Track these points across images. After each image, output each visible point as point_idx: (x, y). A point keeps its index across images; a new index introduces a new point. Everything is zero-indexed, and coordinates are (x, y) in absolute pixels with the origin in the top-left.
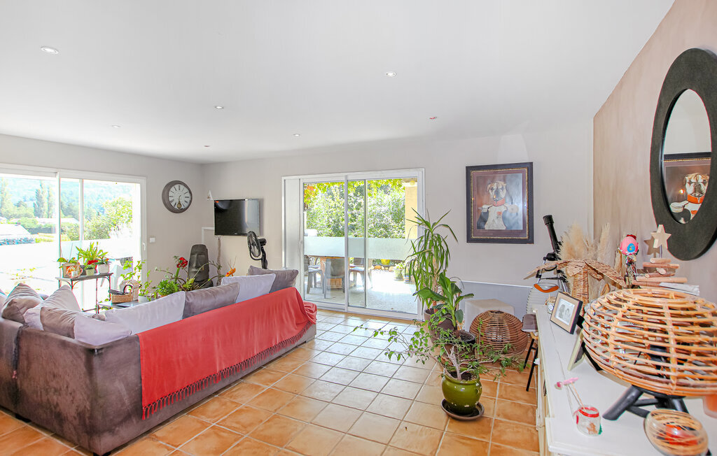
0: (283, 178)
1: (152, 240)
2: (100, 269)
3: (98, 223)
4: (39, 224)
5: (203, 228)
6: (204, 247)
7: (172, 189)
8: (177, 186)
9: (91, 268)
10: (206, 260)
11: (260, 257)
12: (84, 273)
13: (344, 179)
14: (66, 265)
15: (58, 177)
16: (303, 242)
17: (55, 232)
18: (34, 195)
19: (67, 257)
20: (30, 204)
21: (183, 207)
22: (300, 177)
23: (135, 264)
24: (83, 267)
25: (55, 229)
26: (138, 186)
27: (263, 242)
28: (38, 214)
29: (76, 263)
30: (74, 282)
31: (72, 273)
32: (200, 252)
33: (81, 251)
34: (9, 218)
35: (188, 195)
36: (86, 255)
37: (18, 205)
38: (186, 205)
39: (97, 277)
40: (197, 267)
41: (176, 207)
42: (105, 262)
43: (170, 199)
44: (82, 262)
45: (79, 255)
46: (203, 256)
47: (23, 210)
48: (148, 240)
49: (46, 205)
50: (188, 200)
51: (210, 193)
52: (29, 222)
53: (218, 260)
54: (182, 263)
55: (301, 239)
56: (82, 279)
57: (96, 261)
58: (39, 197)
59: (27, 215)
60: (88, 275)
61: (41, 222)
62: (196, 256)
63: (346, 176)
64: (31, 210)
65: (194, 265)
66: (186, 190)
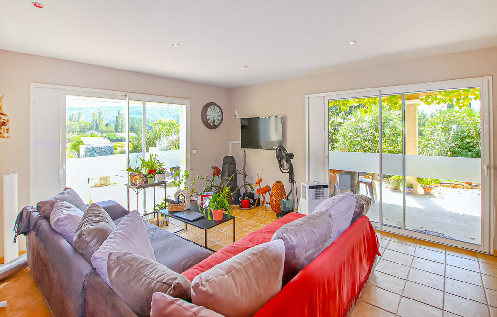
0: (307, 96)
1: (194, 152)
2: (158, 178)
3: (149, 137)
4: (117, 136)
5: (231, 142)
6: (233, 157)
7: (209, 109)
8: (212, 107)
9: (151, 178)
10: (235, 170)
11: (288, 170)
12: (146, 182)
13: (377, 94)
14: (133, 174)
15: (127, 99)
16: (328, 157)
17: (125, 142)
18: (115, 119)
19: (133, 167)
20: (113, 125)
21: (216, 124)
22: (324, 94)
23: (182, 173)
24: (145, 176)
25: (125, 140)
26: (184, 106)
27: (291, 156)
28: (116, 131)
29: (140, 172)
30: (139, 190)
31: (138, 181)
32: (230, 161)
33: (143, 161)
34: (102, 133)
35: (220, 114)
36: (147, 165)
37: (107, 126)
38: (219, 122)
39: (155, 185)
40: (229, 176)
41: (211, 124)
42: (162, 172)
43: (208, 117)
44: (145, 171)
45: (142, 165)
46: (233, 166)
47: (109, 129)
48: (191, 152)
49: (121, 125)
50: (220, 118)
51: (236, 112)
52: (112, 136)
53: (244, 170)
54: (216, 172)
55: (326, 154)
56: (144, 187)
57: (155, 170)
58: (117, 121)
59: (111, 132)
60: (149, 183)
61: (118, 135)
62: (227, 166)
63: (380, 91)
64: (112, 128)
65: (227, 174)
66: (219, 110)
